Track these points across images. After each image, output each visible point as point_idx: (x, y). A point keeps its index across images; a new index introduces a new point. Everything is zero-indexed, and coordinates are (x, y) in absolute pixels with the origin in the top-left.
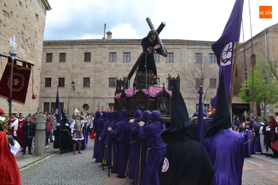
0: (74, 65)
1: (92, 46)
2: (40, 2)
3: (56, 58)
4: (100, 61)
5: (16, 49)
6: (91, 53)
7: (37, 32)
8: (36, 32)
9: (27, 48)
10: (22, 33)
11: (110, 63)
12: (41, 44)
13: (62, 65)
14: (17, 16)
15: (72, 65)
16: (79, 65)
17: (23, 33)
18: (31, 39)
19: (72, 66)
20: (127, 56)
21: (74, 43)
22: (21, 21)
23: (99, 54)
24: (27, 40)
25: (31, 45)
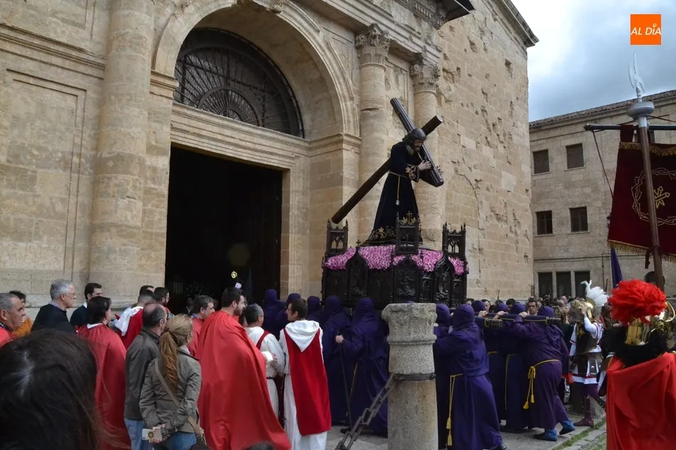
0: (608, 170)
2: (510, 31)
3: (558, 160)
5: (475, 149)
7: (513, 103)
8: (511, 102)
9: (496, 143)
10: (482, 110)
12: (524, 129)
13: (577, 175)
14: (469, 75)
17: (486, 111)
18: (503, 120)
19: (604, 174)
21: (602, 114)
22: (478, 83)
24: (494, 125)
25: (504, 135)
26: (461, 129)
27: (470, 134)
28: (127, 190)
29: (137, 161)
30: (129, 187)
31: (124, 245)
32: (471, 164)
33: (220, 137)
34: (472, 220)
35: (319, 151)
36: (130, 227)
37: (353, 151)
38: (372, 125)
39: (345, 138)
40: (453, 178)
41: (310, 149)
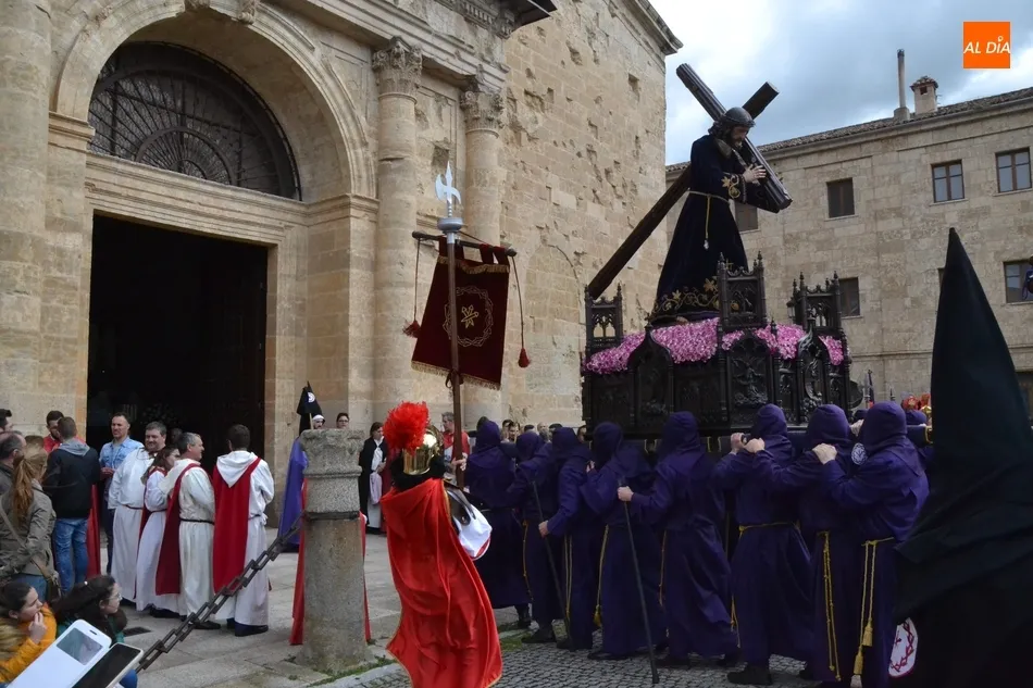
0: (790, 235)
1: (854, 153)
2: (637, 31)
4: (894, 203)
5: (575, 207)
6: (854, 181)
7: (641, 139)
8: (637, 138)
9: (609, 198)
10: (588, 151)
11: (935, 210)
12: (657, 177)
14: (568, 99)
15: (784, 235)
16: (810, 233)
17: (594, 152)
18: (623, 165)
19: (786, 242)
20: (1013, 166)
21: (784, 152)
22: (582, 111)
23: (887, 179)
24: (607, 172)
25: (624, 186)
26: (553, 179)
27: (567, 187)
28: (16, 282)
29: (30, 241)
30: (18, 279)
31: (13, 356)
32: (569, 229)
33: (168, 201)
34: (569, 312)
35: (320, 219)
36: (21, 332)
37: (367, 218)
38: (394, 181)
39: (353, 201)
40: (539, 250)
41: (306, 215)
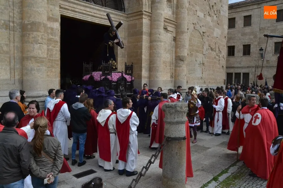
0: (262, 28)
3: (240, 23)
5: (203, 17)
9: (213, 14)
12: (226, 8)
13: (248, 29)
15: (260, 28)
18: (217, 4)
19: (260, 30)
24: (213, 6)
25: (217, 11)
26: (198, 8)
27: (202, 11)
28: (38, 40)
29: (43, 25)
30: (39, 39)
31: (39, 66)
32: (201, 25)
33: (84, 12)
34: (200, 51)
35: (131, 19)
36: (41, 58)
37: (148, 19)
38: (157, 6)
39: (144, 13)
40: (193, 31)
41: (127, 17)
